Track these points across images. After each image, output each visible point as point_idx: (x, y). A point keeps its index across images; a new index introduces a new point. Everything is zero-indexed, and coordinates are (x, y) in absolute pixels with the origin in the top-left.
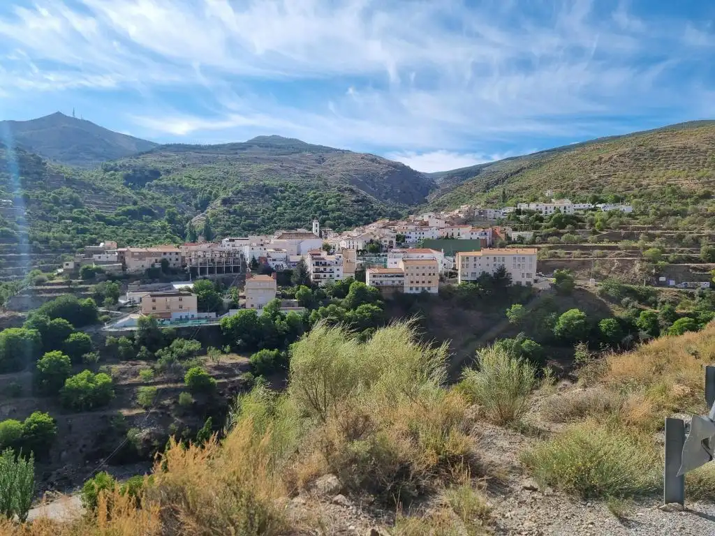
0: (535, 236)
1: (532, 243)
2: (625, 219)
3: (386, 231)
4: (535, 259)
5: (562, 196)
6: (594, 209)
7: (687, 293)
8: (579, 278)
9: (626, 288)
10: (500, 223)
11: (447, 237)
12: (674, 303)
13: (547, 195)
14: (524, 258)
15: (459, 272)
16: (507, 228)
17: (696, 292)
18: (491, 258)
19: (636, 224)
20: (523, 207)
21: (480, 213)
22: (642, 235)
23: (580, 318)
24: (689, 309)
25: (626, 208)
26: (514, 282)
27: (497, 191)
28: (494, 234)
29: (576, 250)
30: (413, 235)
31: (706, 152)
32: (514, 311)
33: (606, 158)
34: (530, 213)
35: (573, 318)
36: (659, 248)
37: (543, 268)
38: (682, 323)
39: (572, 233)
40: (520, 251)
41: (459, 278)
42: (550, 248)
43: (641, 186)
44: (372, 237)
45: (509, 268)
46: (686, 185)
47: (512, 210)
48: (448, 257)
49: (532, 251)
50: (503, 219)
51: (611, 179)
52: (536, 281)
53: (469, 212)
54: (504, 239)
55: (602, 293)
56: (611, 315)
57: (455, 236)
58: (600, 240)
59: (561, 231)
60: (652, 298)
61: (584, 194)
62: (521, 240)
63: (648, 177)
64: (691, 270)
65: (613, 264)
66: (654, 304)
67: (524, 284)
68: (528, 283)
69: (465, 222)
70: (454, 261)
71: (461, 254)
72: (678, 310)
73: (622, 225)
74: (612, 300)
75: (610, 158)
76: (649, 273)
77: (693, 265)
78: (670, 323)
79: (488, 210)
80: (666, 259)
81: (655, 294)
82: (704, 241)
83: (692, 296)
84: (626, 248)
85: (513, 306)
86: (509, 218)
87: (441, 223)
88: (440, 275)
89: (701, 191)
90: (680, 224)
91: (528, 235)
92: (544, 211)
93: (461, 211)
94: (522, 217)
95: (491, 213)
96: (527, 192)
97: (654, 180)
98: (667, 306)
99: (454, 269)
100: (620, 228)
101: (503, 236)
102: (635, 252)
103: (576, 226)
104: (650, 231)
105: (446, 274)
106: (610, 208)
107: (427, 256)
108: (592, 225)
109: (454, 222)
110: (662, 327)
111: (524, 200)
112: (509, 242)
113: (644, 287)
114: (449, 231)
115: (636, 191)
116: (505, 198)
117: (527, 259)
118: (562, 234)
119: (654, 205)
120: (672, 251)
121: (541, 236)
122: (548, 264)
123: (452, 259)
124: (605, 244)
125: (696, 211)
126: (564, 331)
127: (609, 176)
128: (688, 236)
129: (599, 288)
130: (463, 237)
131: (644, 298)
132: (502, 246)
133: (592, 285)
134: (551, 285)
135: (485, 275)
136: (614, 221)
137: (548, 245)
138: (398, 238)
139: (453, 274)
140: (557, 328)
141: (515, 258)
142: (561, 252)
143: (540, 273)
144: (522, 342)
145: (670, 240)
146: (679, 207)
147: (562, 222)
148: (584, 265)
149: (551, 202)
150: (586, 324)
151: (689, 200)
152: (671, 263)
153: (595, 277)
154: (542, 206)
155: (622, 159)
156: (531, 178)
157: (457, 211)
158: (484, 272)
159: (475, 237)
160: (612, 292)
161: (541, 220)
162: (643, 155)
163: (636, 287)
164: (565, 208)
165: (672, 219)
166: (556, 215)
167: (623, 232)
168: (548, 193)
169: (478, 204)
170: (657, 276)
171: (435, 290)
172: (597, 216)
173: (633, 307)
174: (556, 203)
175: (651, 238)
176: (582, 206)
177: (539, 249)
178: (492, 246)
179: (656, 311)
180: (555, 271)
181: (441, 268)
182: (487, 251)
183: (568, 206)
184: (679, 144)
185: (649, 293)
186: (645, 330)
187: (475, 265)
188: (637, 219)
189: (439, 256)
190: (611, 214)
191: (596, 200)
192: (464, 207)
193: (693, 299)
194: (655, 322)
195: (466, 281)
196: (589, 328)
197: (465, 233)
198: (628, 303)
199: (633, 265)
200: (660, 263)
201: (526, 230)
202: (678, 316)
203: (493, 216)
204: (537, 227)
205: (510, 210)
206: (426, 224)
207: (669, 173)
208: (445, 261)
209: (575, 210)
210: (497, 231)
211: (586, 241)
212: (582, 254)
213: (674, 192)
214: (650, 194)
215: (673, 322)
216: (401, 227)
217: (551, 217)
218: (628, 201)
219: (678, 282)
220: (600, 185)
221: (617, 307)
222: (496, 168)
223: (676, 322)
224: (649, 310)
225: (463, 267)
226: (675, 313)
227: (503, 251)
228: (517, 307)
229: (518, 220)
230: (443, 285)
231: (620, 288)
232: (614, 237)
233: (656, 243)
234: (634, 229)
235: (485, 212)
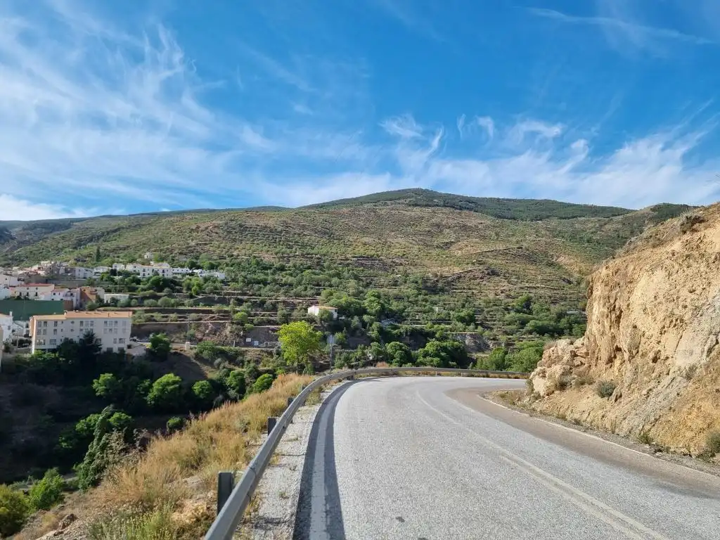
0: (131, 298)
1: (127, 306)
2: (218, 285)
4: (130, 323)
5: (162, 260)
6: (192, 274)
7: (267, 352)
8: (176, 341)
9: (219, 350)
10: (92, 283)
11: (19, 298)
12: (257, 362)
13: (146, 257)
14: (116, 322)
15: (33, 340)
16: (98, 288)
17: (274, 350)
18: (77, 323)
19: (227, 289)
20: (120, 267)
21: (66, 272)
22: (232, 300)
23: (174, 383)
24: (269, 366)
25: (219, 275)
26: (104, 348)
27: (91, 249)
28: (83, 294)
29: (173, 313)
31: (281, 232)
32: (101, 383)
33: (202, 227)
34: (127, 274)
35: (168, 384)
36: (247, 312)
37: (138, 332)
38: (263, 380)
39: (170, 296)
40: (112, 314)
41: (33, 347)
42: (147, 311)
43: (232, 256)
45: (99, 332)
46: (268, 258)
47: (105, 271)
48: (20, 322)
49: (126, 315)
50: (95, 280)
51: (207, 247)
52: (129, 347)
53: (51, 270)
54: (94, 301)
55: (197, 356)
56: (203, 377)
57: (32, 296)
58: (196, 304)
59: (159, 294)
60: (240, 358)
61: (183, 259)
62: (115, 302)
63: (238, 248)
64: (270, 332)
65: (207, 327)
66: (241, 364)
67: (115, 350)
68: (122, 350)
69: (46, 281)
70: (27, 327)
71: (35, 319)
72: (261, 368)
73: (215, 290)
74: (206, 362)
75: (207, 228)
76: (238, 335)
77: (273, 327)
78: (254, 380)
79: (77, 268)
80: (252, 322)
81: (243, 354)
82: (280, 306)
83: (270, 354)
84: (219, 312)
85: (102, 375)
86: (102, 279)
87: (13, 281)
88: (6, 344)
89: (277, 265)
90: (262, 292)
91: (123, 297)
92: (142, 274)
93: (41, 268)
94: (117, 278)
95: (80, 271)
96: (126, 252)
97: (243, 251)
98: (252, 365)
99: (27, 336)
100: (215, 293)
101: (93, 298)
102: (226, 315)
103: (173, 290)
104: (239, 297)
105: (14, 343)
106: (206, 274)
108: (189, 289)
109: (29, 280)
110: (248, 385)
111: (121, 260)
112: (101, 304)
113: (233, 348)
114: (23, 290)
115: (228, 260)
116: (99, 257)
117: (120, 323)
118: (160, 297)
119: (243, 273)
120: (256, 315)
121: (136, 299)
122: (143, 328)
123: (24, 324)
124: (200, 308)
125: (275, 280)
126: (156, 399)
127: (206, 244)
128: (269, 302)
129: (195, 351)
130: (42, 298)
131: (233, 359)
132: (92, 309)
133: (187, 348)
134: (147, 350)
135: (68, 342)
136: (208, 287)
137: (145, 308)
139: (24, 343)
140: (151, 395)
141: (106, 322)
142: (157, 316)
143: (135, 338)
144: (109, 417)
145: (254, 304)
146: (262, 277)
147: (161, 284)
148: (181, 328)
149: (149, 264)
150: (180, 387)
151: (269, 271)
152: (255, 325)
153: (191, 340)
154: (139, 268)
155: (216, 230)
156: (128, 239)
157: (35, 267)
158: (66, 339)
159: (58, 298)
160: (205, 354)
161: (138, 282)
162: (234, 229)
163: (226, 348)
164: (163, 272)
165: (256, 286)
166: (154, 278)
167: (216, 296)
168: (147, 255)
169: (66, 261)
170: (245, 337)
172: (194, 281)
173: (224, 367)
174: (155, 266)
175: (240, 302)
176: (180, 270)
177: (134, 312)
178: (80, 308)
179: (243, 370)
180: (151, 336)
182: (73, 314)
183: (166, 270)
184: (261, 223)
185: (237, 354)
186: (234, 388)
187: (55, 330)
188: (229, 285)
190: (206, 280)
191: (193, 265)
192: (45, 264)
193: (272, 357)
194: (242, 381)
195: (43, 350)
196: (184, 391)
197: (45, 293)
198: (219, 365)
199: (224, 325)
200: (247, 325)
201: (120, 291)
202: (260, 374)
203: (82, 275)
204: (133, 290)
205: (103, 269)
207: (255, 247)
208: (15, 326)
209: (174, 273)
210: (87, 292)
211: (183, 304)
212: (180, 317)
213: (258, 263)
214: (239, 264)
215: (256, 378)
217: (149, 279)
218: (222, 269)
219: (260, 343)
220: (198, 252)
221: (209, 368)
222: (90, 224)
223: (259, 379)
224: (238, 370)
225: (38, 332)
226: (257, 371)
227: (93, 315)
228: (108, 376)
229: (112, 280)
230: (9, 356)
231: (213, 349)
232: (210, 302)
233: (244, 307)
234: (226, 294)
235: (73, 270)
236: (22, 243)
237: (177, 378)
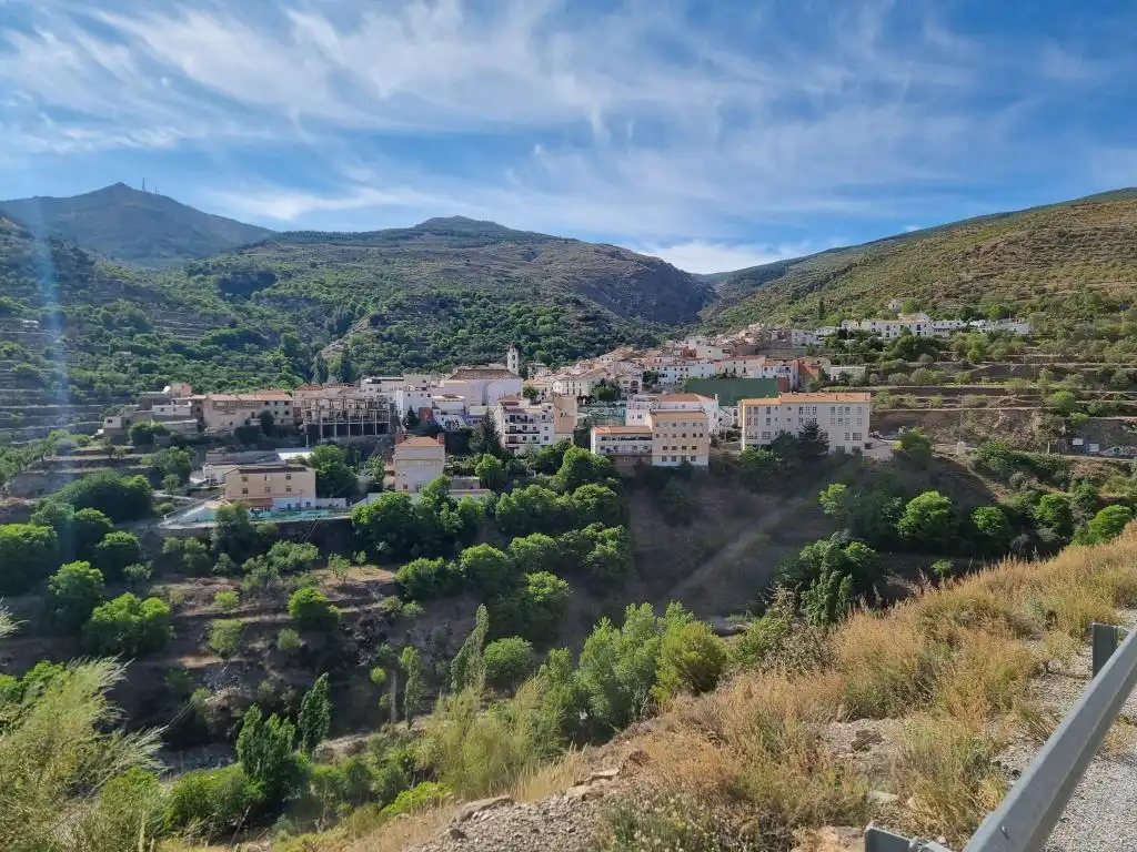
0: (868, 373)
1: (863, 384)
2: (1016, 345)
3: (627, 366)
4: (867, 411)
5: (916, 309)
6: (966, 330)
7: (1118, 465)
8: (942, 440)
9: (1017, 457)
10: (812, 352)
11: (724, 376)
12: (1097, 482)
13: (890, 306)
14: (848, 409)
15: (743, 431)
16: (822, 359)
17: (1135, 461)
18: (795, 410)
19: (1034, 352)
20: (852, 326)
21: (780, 337)
22: (1043, 371)
23: (940, 506)
24: (1122, 492)
25: (1020, 327)
26: (833, 447)
27: (811, 302)
28: (801, 369)
29: (935, 394)
30: (670, 372)
32: (831, 494)
33: (986, 246)
34: (861, 335)
35: (929, 507)
36: (1070, 391)
37: (881, 424)
38: (1110, 514)
39: (929, 367)
40: (842, 396)
41: (743, 442)
42: (893, 392)
43: (1044, 291)
44: (604, 375)
45: (824, 423)
47: (831, 332)
48: (726, 408)
49: (862, 397)
50: (817, 346)
51: (993, 282)
52: (868, 446)
53: (761, 336)
54: (817, 378)
55: (978, 466)
56: (991, 500)
57: (739, 373)
58: (975, 378)
59: (912, 364)
60: (1060, 474)
61: (951, 305)
62: (845, 379)
63: (1055, 277)
64: (1124, 427)
65: (995, 418)
66: (1064, 483)
67: (848, 450)
68: (857, 450)
69: (756, 351)
70: (736, 414)
71: (744, 402)
72: (1104, 493)
73: (1011, 355)
74: (993, 475)
75: (995, 247)
76: (1057, 433)
77: (1131, 418)
78: (1091, 514)
79: (794, 331)
80: (1085, 409)
81: (1067, 466)
83: (1126, 469)
84: (1018, 391)
85: (831, 486)
86: (827, 343)
87: (718, 353)
88: (713, 437)
90: (1107, 353)
91: (857, 371)
92: (884, 334)
93: (747, 335)
94: (848, 342)
95: (797, 336)
96: (860, 302)
97: (1066, 280)
98: (1085, 486)
99: (735, 426)
100: (1011, 359)
102: (1031, 397)
103: (935, 357)
104: (1057, 364)
105: (722, 435)
106: (993, 327)
107: (691, 405)
108: (962, 352)
109: (735, 351)
110: (1077, 521)
111: (853, 315)
112: (826, 382)
113: (1047, 454)
114: (727, 365)
115: (1036, 299)
116: (822, 311)
117: (853, 408)
118: (913, 369)
119: (1066, 322)
120: (1093, 396)
121: (877, 373)
122: (890, 417)
123: (732, 410)
124: (983, 385)
126: (911, 528)
127: (992, 276)
128: (1120, 372)
129: (974, 457)
130: (751, 375)
131: (1047, 474)
132: (815, 389)
133: (961, 452)
134: (894, 452)
135: (784, 437)
136: (998, 349)
137: (890, 387)
138: (646, 377)
139: (732, 435)
140: (903, 522)
141: (833, 409)
142: (910, 399)
143: (876, 433)
144: (843, 546)
145: (1090, 378)
146: (1106, 325)
147: (914, 348)
148: (950, 419)
149: (897, 318)
150: (951, 515)
151: (1122, 314)
152: (1092, 415)
153: (966, 440)
154: (881, 325)
155: (1012, 248)
156: (866, 281)
157: (742, 334)
158: (782, 432)
159: (770, 375)
160: (994, 463)
161: (879, 346)
162: (1048, 242)
163: (1034, 455)
164: (919, 328)
165: (1094, 344)
166: (904, 339)
167: (1013, 365)
168: (893, 304)
169: (781, 321)
170: (1070, 436)
171: (702, 461)
172: (970, 339)
174: (906, 320)
175: (1059, 374)
176: (946, 323)
177: (874, 393)
178: (797, 389)
179: (1066, 494)
180: (901, 430)
181: (713, 426)
182: (789, 397)
183: (923, 325)
184: (1106, 225)
185: (1055, 465)
186: (1049, 525)
187: (769, 420)
188: (1038, 344)
189: (710, 405)
190: (993, 337)
191: (969, 314)
192: (755, 327)
193: (1129, 474)
194: (1066, 512)
195: (755, 446)
196: (956, 522)
197: (755, 368)
198: (1019, 483)
199: (1028, 416)
200: (1075, 416)
201: (853, 363)
202: (1102, 504)
203: (800, 340)
204: (872, 359)
205: (829, 330)
206: (691, 355)
207: (1091, 270)
208: (721, 414)
209: (936, 330)
210: (807, 364)
211: (952, 380)
212: (945, 401)
213: (1097, 301)
214: (1058, 306)
215: (1095, 511)
216: (652, 360)
217: (895, 342)
218: (1023, 316)
219: (1102, 448)
220: (977, 290)
221: (1002, 488)
222: (805, 267)
223: (1100, 513)
224: (1056, 494)
225: (748, 423)
226: (1098, 499)
227: (815, 397)
228: (838, 488)
229: (841, 346)
230: (718, 452)
231: (1006, 456)
232: (997, 373)
233: (1068, 382)
234: (1031, 361)
235: (788, 335)
236: (729, 302)
237: (945, 499)
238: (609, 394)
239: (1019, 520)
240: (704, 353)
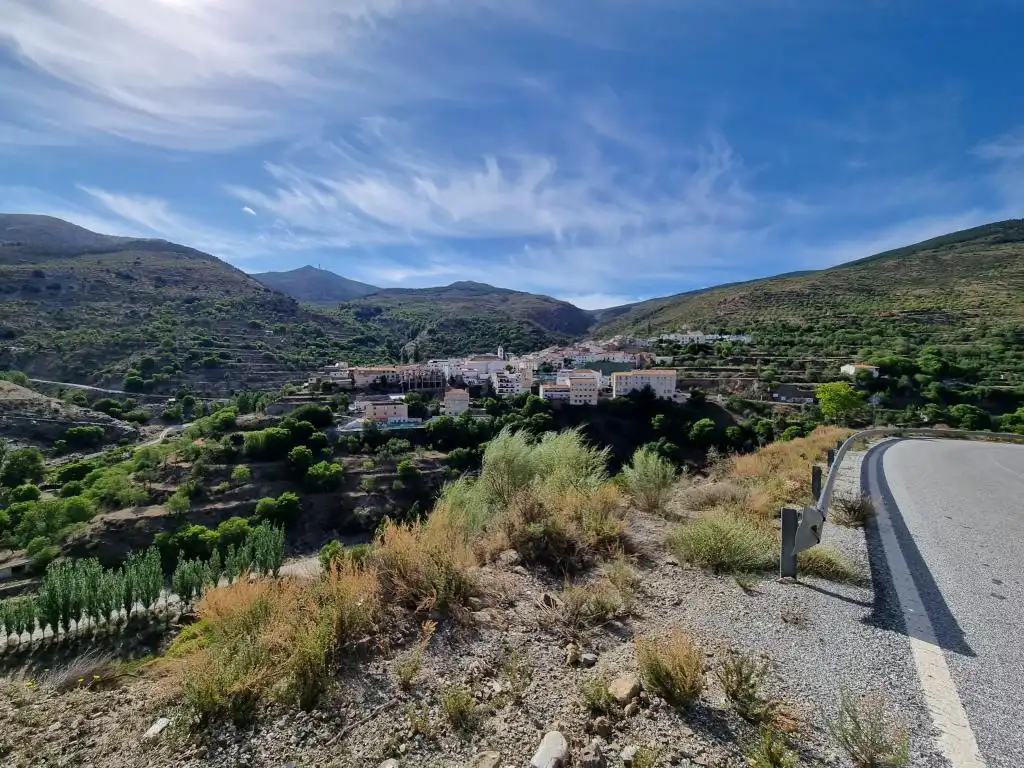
0: (674, 360)
1: (672, 365)
2: (744, 347)
3: (556, 356)
4: (675, 379)
5: (695, 329)
6: (721, 340)
7: (795, 407)
8: (710, 394)
9: (747, 402)
10: (646, 350)
11: (604, 361)
12: (785, 415)
14: (665, 378)
15: (614, 388)
16: (651, 353)
17: (803, 405)
18: (639, 378)
19: (754, 351)
20: (665, 337)
21: (630, 342)
22: (759, 360)
23: (710, 425)
24: (797, 420)
25: (746, 339)
26: (658, 396)
27: (644, 325)
28: (642, 358)
29: (707, 371)
30: (577, 359)
31: (808, 295)
32: (657, 420)
33: (730, 299)
34: (670, 342)
35: (705, 426)
36: (772, 370)
37: (681, 385)
38: (792, 431)
39: (704, 358)
40: (662, 372)
41: (614, 393)
42: (686, 370)
43: (758, 321)
44: (544, 360)
45: (654, 385)
46: (794, 320)
47: (655, 340)
48: (605, 377)
49: (672, 372)
50: (649, 347)
51: (734, 316)
52: (675, 396)
53: (621, 342)
54: (649, 363)
55: (729, 407)
56: (735, 424)
57: (611, 360)
58: (726, 364)
59: (695, 356)
60: (767, 411)
61: (713, 327)
62: (663, 363)
63: (763, 314)
64: (798, 388)
65: (736, 383)
66: (769, 415)
67: (665, 398)
68: (670, 398)
69: (619, 349)
70: (610, 380)
71: (614, 375)
72: (788, 420)
73: (743, 352)
74: (736, 412)
75: (734, 299)
76: (765, 391)
77: (801, 384)
78: (782, 431)
79: (637, 339)
80: (779, 380)
81: (771, 407)
82: (808, 365)
83: (799, 408)
84: (747, 370)
85: (657, 415)
86: (654, 346)
87: (600, 350)
88: (599, 391)
89: (805, 326)
90: (789, 352)
91: (669, 359)
92: (681, 341)
93: (615, 340)
94: (664, 345)
95: (639, 341)
96: (668, 325)
97: (767, 317)
98: (779, 417)
99: (610, 386)
100: (743, 355)
101: (648, 360)
102: (754, 373)
103: (707, 353)
104: (765, 357)
105: (603, 390)
106: (734, 338)
107: (588, 375)
108: (719, 351)
109: (610, 348)
110: (776, 434)
111: (665, 332)
112: (654, 364)
113: (761, 401)
114: (606, 356)
115: (754, 325)
116: (650, 330)
117: (668, 378)
118: (696, 359)
119: (769, 337)
120: (782, 373)
121: (678, 360)
122: (684, 382)
123: (608, 378)
124: (730, 367)
125: (802, 342)
126: (696, 436)
127: (733, 313)
128: (796, 362)
129: (725, 402)
130: (617, 361)
131: (761, 411)
132: (648, 368)
133: (719, 399)
134: (688, 399)
135: (634, 391)
136: (737, 349)
137: (685, 368)
138: (565, 360)
139: (609, 390)
140: (692, 433)
141: (658, 378)
142: (695, 373)
143: (679, 390)
144: (664, 445)
145: (781, 364)
146: (788, 338)
147: (697, 349)
148: (714, 383)
149: (687, 333)
150: (715, 430)
151: (796, 333)
152: (782, 382)
153: (722, 394)
154: (679, 337)
155: (742, 300)
156: (671, 315)
157: (611, 341)
159: (626, 361)
160: (736, 405)
161: (679, 347)
162: (760, 297)
163: (755, 401)
164: (698, 339)
165: (783, 348)
166: (691, 344)
167: (744, 358)
168: (684, 327)
169: (630, 334)
170: (771, 393)
171: (594, 402)
172: (723, 345)
173: (753, 417)
174: (691, 335)
175: (767, 362)
176: (711, 337)
177: (677, 370)
178: (640, 367)
179: (770, 421)
180: (690, 389)
181: (599, 385)
182: (636, 372)
183: (700, 337)
184: (788, 289)
185: (765, 407)
186: (762, 435)
187: (627, 383)
188: (755, 348)
189: (598, 375)
190: (734, 344)
191: (722, 332)
192: (618, 337)
193: (800, 411)
194: (770, 429)
195: (620, 395)
196: (717, 433)
197: (619, 357)
198: (748, 415)
199: (751, 382)
200: (775, 382)
201: (667, 355)
202: (789, 425)
203: (640, 344)
204: (675, 354)
206: (587, 350)
207: (780, 312)
208: (603, 379)
209: (706, 340)
210: (644, 356)
211: (715, 365)
212: (713, 375)
213: (784, 327)
214: (765, 328)
215: (784, 429)
216: (568, 352)
217: (687, 345)
218: (748, 333)
219: (787, 398)
220: (726, 320)
221: (740, 417)
222: (642, 307)
223: (787, 430)
224: (765, 420)
225: (617, 384)
226: (785, 423)
227: (649, 372)
228: (661, 416)
229: (661, 347)
230: (602, 398)
231: (742, 402)
232: (737, 362)
233: (770, 366)
234: (753, 355)
235: (634, 341)
236: (602, 325)
237: (712, 422)
238: (547, 369)
239: (748, 433)
240: (593, 349)
